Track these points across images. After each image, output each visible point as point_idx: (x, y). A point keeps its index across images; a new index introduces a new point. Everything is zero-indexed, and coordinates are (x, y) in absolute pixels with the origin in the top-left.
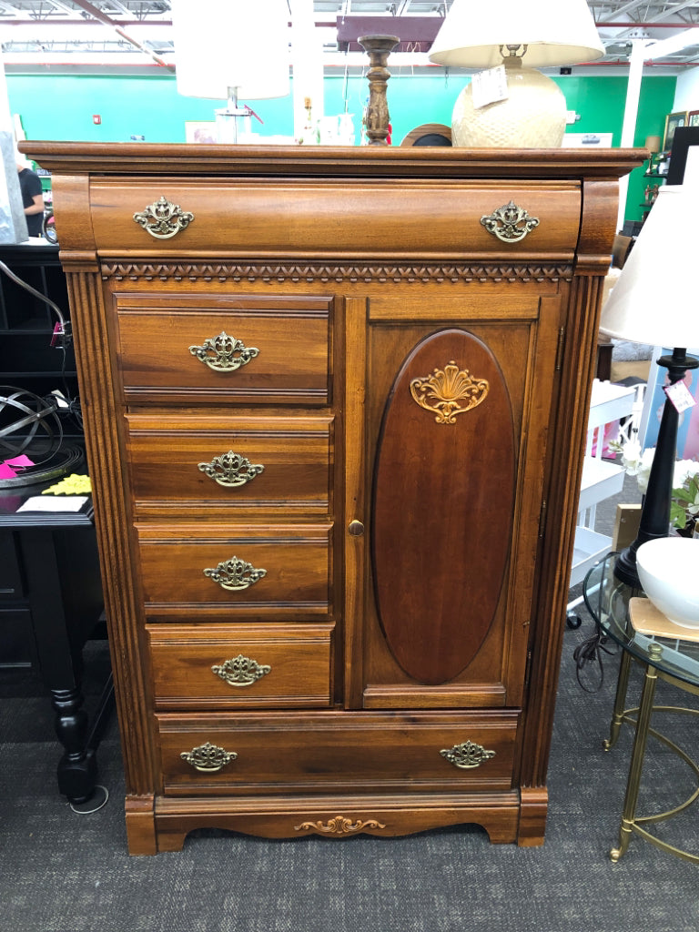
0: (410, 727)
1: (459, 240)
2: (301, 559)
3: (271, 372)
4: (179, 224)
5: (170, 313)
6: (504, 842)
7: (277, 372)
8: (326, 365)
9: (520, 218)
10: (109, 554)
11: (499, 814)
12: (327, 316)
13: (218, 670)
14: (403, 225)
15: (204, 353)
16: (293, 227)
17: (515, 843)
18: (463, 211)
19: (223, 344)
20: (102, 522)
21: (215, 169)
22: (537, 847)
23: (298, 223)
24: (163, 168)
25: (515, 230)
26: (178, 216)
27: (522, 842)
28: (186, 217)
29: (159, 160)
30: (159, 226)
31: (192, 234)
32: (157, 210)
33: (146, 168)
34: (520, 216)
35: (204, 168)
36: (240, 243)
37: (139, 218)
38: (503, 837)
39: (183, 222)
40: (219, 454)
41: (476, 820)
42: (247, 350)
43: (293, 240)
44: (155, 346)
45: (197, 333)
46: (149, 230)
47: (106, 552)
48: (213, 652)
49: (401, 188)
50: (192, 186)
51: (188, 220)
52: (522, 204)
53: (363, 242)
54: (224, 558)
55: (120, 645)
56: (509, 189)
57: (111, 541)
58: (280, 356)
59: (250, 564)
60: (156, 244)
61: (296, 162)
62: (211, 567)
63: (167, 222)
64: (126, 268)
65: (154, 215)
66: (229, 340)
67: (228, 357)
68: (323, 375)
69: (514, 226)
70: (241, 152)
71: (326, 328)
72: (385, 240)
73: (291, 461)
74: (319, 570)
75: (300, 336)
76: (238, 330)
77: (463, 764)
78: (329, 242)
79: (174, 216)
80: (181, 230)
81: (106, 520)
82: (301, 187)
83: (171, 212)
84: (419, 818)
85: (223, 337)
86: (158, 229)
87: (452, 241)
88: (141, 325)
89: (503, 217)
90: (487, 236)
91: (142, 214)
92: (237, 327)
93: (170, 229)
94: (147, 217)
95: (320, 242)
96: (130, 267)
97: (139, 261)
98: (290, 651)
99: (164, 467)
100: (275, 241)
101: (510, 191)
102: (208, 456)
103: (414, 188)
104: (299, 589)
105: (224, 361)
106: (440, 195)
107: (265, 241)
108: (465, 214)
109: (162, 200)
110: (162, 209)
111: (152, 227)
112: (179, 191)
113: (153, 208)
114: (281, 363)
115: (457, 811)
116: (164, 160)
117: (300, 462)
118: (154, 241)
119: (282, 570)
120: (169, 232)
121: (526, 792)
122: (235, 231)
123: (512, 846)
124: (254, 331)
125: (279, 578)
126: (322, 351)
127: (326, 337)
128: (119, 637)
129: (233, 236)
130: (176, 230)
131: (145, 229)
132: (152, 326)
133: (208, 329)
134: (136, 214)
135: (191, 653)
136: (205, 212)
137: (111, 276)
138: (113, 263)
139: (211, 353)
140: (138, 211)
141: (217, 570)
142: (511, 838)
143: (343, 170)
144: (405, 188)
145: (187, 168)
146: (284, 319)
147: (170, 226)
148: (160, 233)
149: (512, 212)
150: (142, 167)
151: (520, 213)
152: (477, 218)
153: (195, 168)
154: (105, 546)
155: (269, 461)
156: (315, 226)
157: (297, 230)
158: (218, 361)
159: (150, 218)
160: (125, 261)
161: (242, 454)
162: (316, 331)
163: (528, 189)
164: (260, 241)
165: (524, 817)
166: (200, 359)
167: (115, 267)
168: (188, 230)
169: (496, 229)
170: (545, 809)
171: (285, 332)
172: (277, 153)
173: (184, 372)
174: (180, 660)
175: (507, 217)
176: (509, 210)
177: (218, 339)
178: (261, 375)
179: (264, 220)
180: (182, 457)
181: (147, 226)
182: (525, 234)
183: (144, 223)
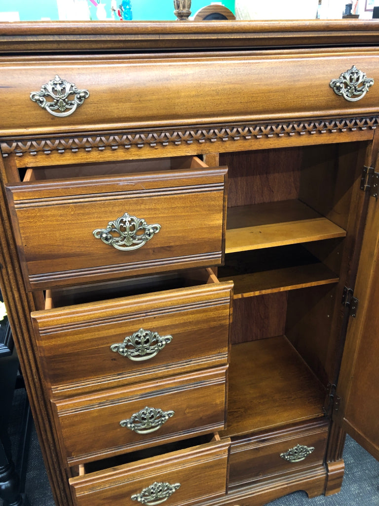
0: (261, 445)
1: (312, 101)
2: (202, 397)
3: (171, 244)
4: (76, 102)
5: (71, 201)
6: (317, 496)
7: (178, 243)
8: (221, 231)
9: (360, 80)
10: (33, 379)
11: (314, 482)
12: (223, 188)
13: (137, 498)
14: (270, 91)
15: (109, 236)
16: (179, 98)
17: (324, 494)
18: (317, 76)
19: (128, 224)
20: (25, 357)
21: (106, 46)
22: (337, 494)
23: (183, 94)
24: (55, 46)
25: (356, 90)
26: (75, 93)
27: (328, 493)
28: (82, 94)
29: (51, 38)
30: (56, 104)
31: (89, 110)
32: (53, 88)
33: (38, 46)
34: (361, 78)
35: (94, 46)
36: (131, 115)
37: (37, 97)
38: (316, 493)
39: (80, 99)
40: (131, 333)
41: (301, 488)
42: (149, 227)
43: (179, 110)
44: (58, 235)
45: (100, 218)
46: (48, 109)
47: (30, 379)
48: (132, 486)
49: (267, 59)
50: (84, 64)
51: (84, 97)
52: (362, 68)
53: (237, 107)
54: (138, 410)
55: (48, 440)
56: (352, 55)
57: (34, 370)
58: (179, 228)
59: (160, 410)
60: (55, 121)
61: (181, 37)
62: (126, 419)
63: (64, 100)
64: (25, 145)
65: (52, 94)
66: (132, 220)
67: (132, 237)
68: (219, 240)
69: (355, 87)
70: (132, 29)
71: (222, 198)
72: (255, 105)
73: (195, 328)
74: (218, 401)
75: (198, 209)
76: (140, 210)
77: (294, 459)
78: (208, 110)
79: (71, 93)
80: (79, 106)
81: (28, 355)
82: (183, 61)
83: (68, 91)
84: (266, 496)
85: (127, 219)
86: (56, 107)
87: (307, 102)
88: (42, 217)
89: (348, 81)
90: (333, 97)
91: (39, 93)
92: (139, 207)
93: (68, 106)
94: (44, 96)
95: (201, 110)
96: (29, 143)
97: (38, 138)
98: (196, 469)
99: (78, 354)
100: (163, 112)
101: (352, 57)
102: (120, 338)
103: (278, 58)
104: (201, 418)
105: (128, 240)
106: (299, 63)
107: (155, 112)
108: (319, 79)
109: (58, 79)
110: (59, 88)
111: (51, 106)
112: (72, 69)
113: (50, 88)
114: (181, 235)
115: (289, 486)
116: (56, 38)
117: (205, 326)
118: (52, 119)
119: (188, 407)
120: (67, 110)
121: (331, 465)
122: (128, 105)
123: (322, 497)
124: (155, 209)
125: (185, 414)
126: (218, 220)
127: (222, 207)
128: (47, 436)
129: (126, 109)
130: (74, 107)
131: (44, 109)
132: (54, 216)
133: (111, 212)
134: (33, 93)
135: (113, 492)
136: (98, 88)
137: (11, 153)
138: (12, 141)
139: (115, 235)
140: (34, 90)
141: (132, 420)
142: (321, 492)
143: (221, 43)
144: (271, 59)
145: (79, 46)
146: (183, 195)
147: (67, 104)
148: (58, 111)
149: (355, 75)
150: (33, 47)
151: (361, 74)
152: (327, 82)
153: (86, 46)
154: (29, 375)
155: (176, 331)
156: (197, 96)
157: (182, 100)
158: (121, 241)
159: (47, 96)
160: (23, 138)
161: (152, 330)
162: (213, 203)
163: (365, 55)
164: (150, 113)
165: (330, 480)
166: (105, 241)
167: (14, 144)
168: (84, 106)
169: (343, 91)
170: (343, 472)
171: (184, 207)
172: (165, 28)
173: (89, 254)
174: (104, 499)
175: (351, 80)
176: (352, 73)
177: (122, 221)
178: (162, 248)
179: (153, 92)
180: (95, 343)
181: (46, 105)
182: (364, 93)
183: (41, 102)
